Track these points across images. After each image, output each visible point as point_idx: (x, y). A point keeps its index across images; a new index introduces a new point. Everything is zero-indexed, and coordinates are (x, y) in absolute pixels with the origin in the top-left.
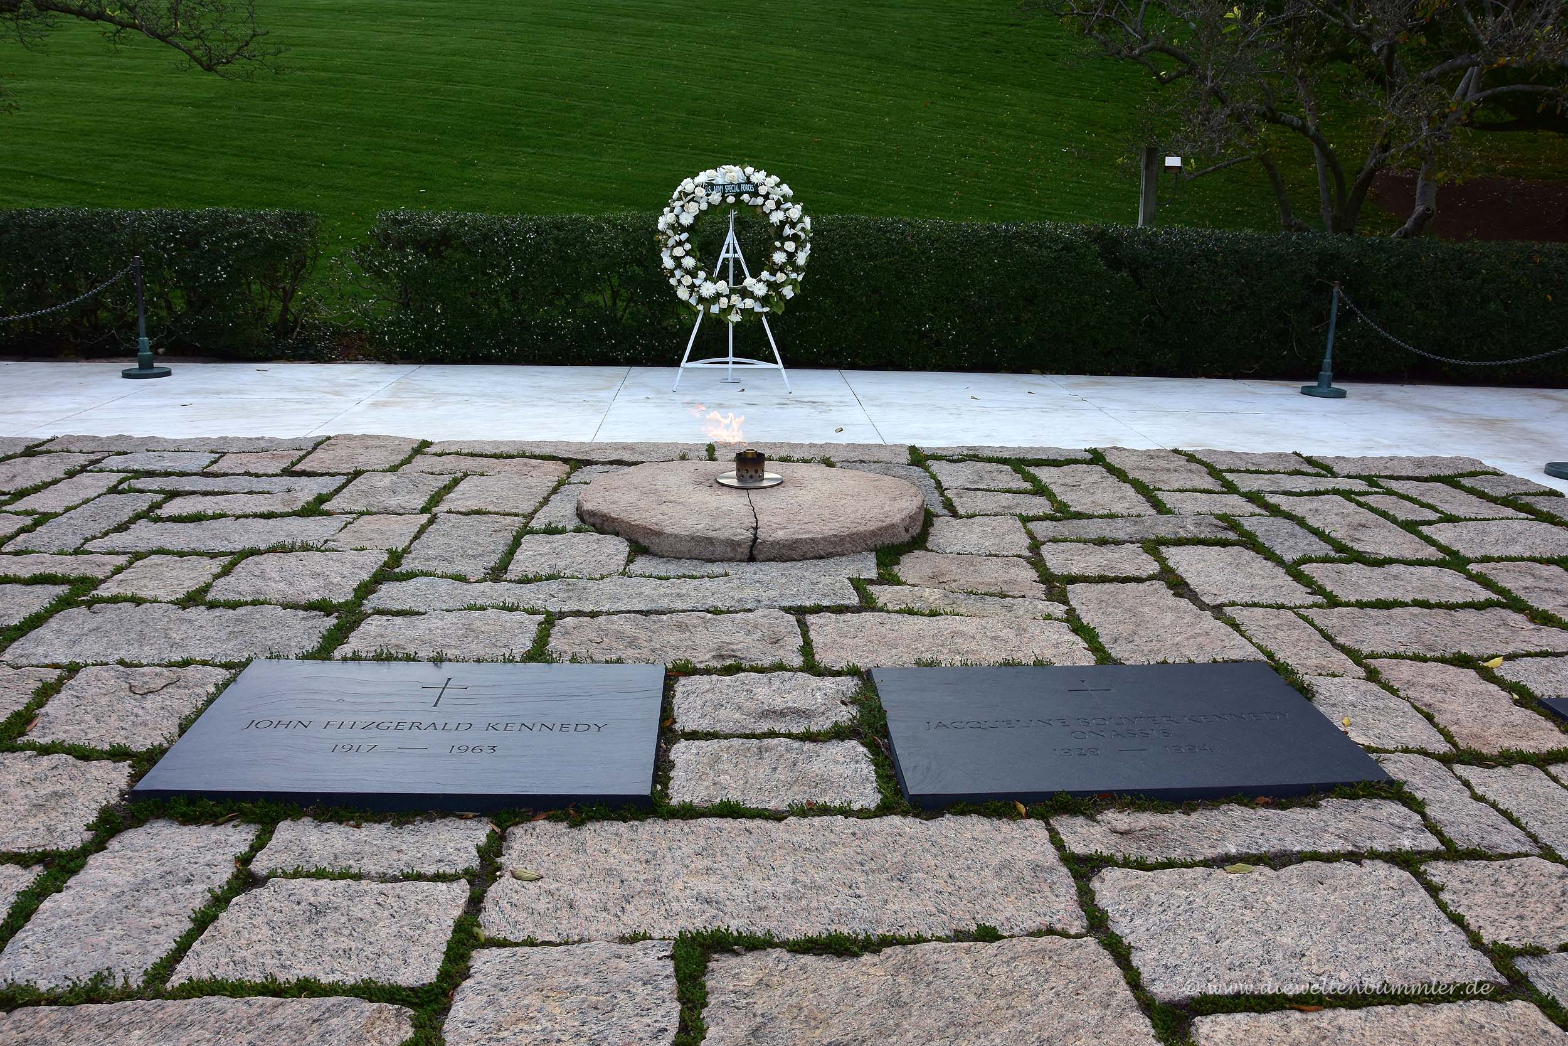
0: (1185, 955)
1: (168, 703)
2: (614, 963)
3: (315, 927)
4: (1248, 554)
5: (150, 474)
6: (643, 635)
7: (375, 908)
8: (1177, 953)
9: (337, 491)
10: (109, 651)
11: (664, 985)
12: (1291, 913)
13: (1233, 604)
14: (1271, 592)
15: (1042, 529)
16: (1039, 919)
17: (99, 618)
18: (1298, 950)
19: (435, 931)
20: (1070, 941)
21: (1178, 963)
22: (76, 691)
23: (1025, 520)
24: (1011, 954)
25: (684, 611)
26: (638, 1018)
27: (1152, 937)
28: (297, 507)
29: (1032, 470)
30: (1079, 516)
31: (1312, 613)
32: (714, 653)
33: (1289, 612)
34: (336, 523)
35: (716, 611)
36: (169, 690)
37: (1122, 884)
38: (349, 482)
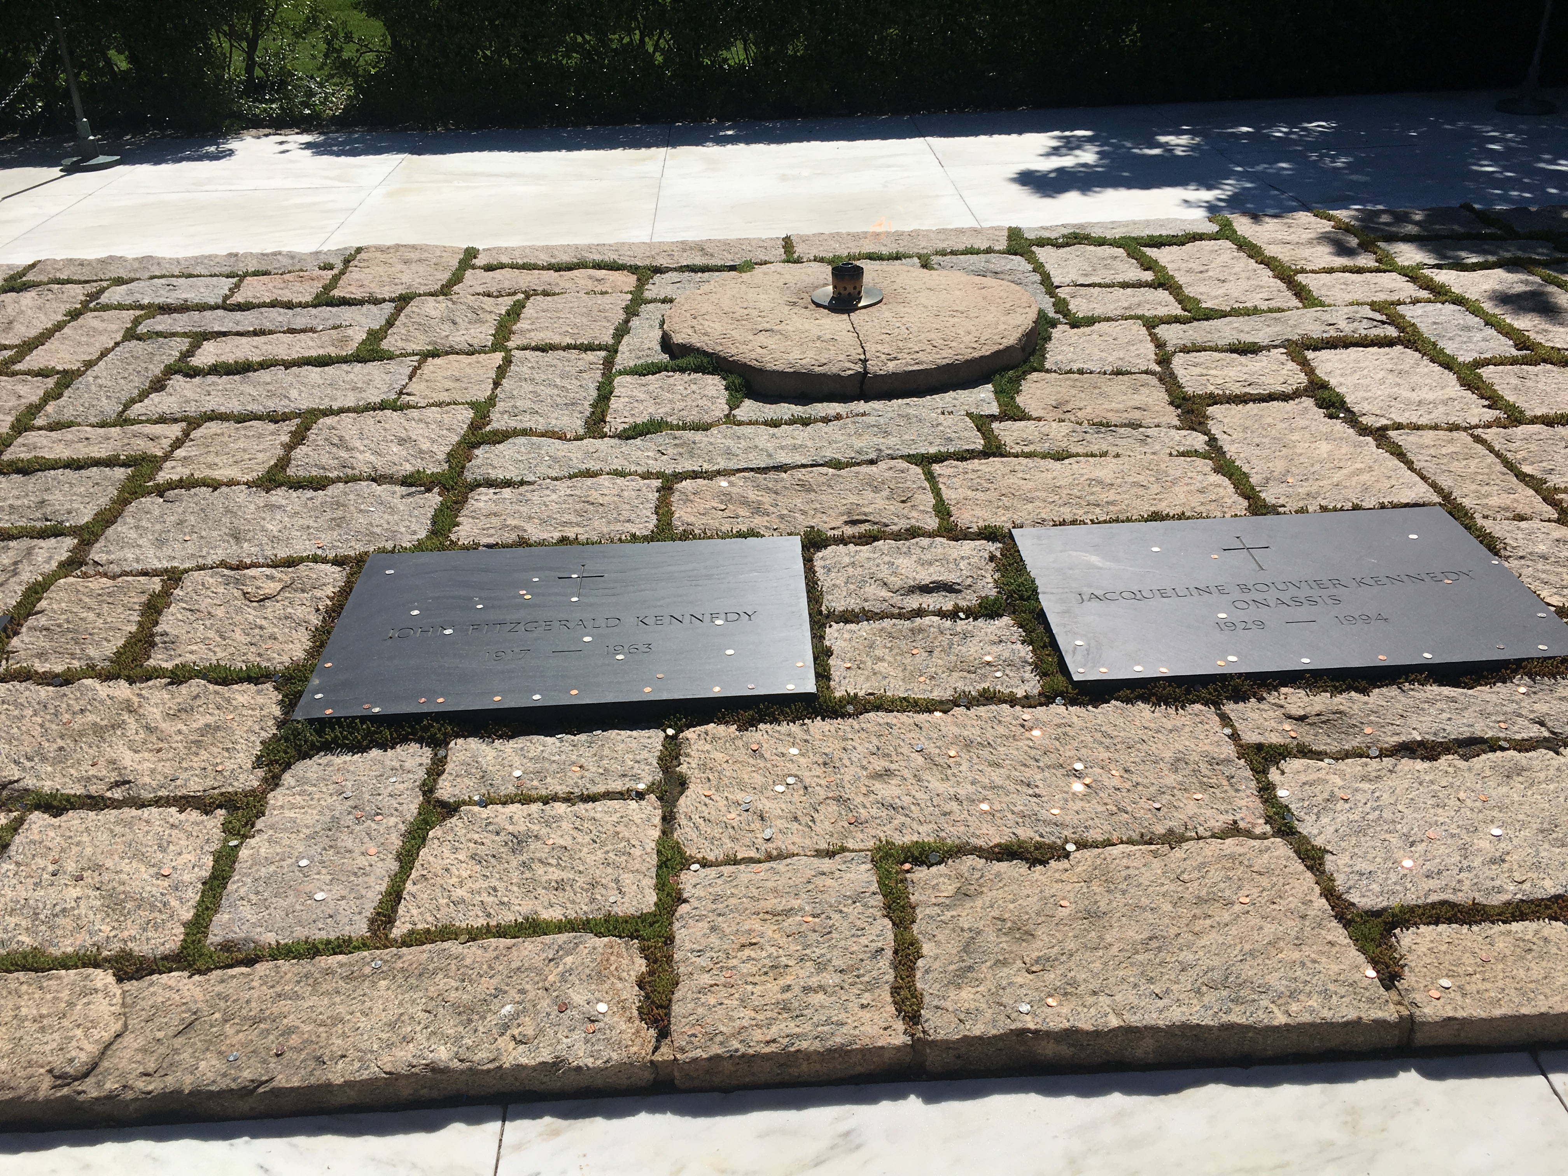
0: (1378, 860)
1: (289, 610)
2: (819, 881)
3: (521, 858)
4: (1411, 356)
5: (166, 309)
6: (767, 499)
7: (575, 833)
8: (1370, 857)
9: (390, 323)
10: (205, 550)
11: (872, 902)
12: (1488, 812)
13: (1398, 427)
14: (1442, 409)
15: (1171, 334)
16: (1222, 818)
17: (178, 508)
18: (1498, 854)
19: (641, 856)
20: (1256, 843)
21: (1372, 868)
22: (186, 602)
23: (1151, 324)
24: (1200, 859)
25: (804, 466)
26: (854, 939)
27: (1342, 840)
28: (350, 349)
29: (1152, 252)
30: (1210, 315)
31: (1490, 434)
32: (845, 518)
33: (1463, 434)
34: (400, 370)
35: (837, 465)
36: (287, 595)
37: (1303, 778)
38: (399, 310)
